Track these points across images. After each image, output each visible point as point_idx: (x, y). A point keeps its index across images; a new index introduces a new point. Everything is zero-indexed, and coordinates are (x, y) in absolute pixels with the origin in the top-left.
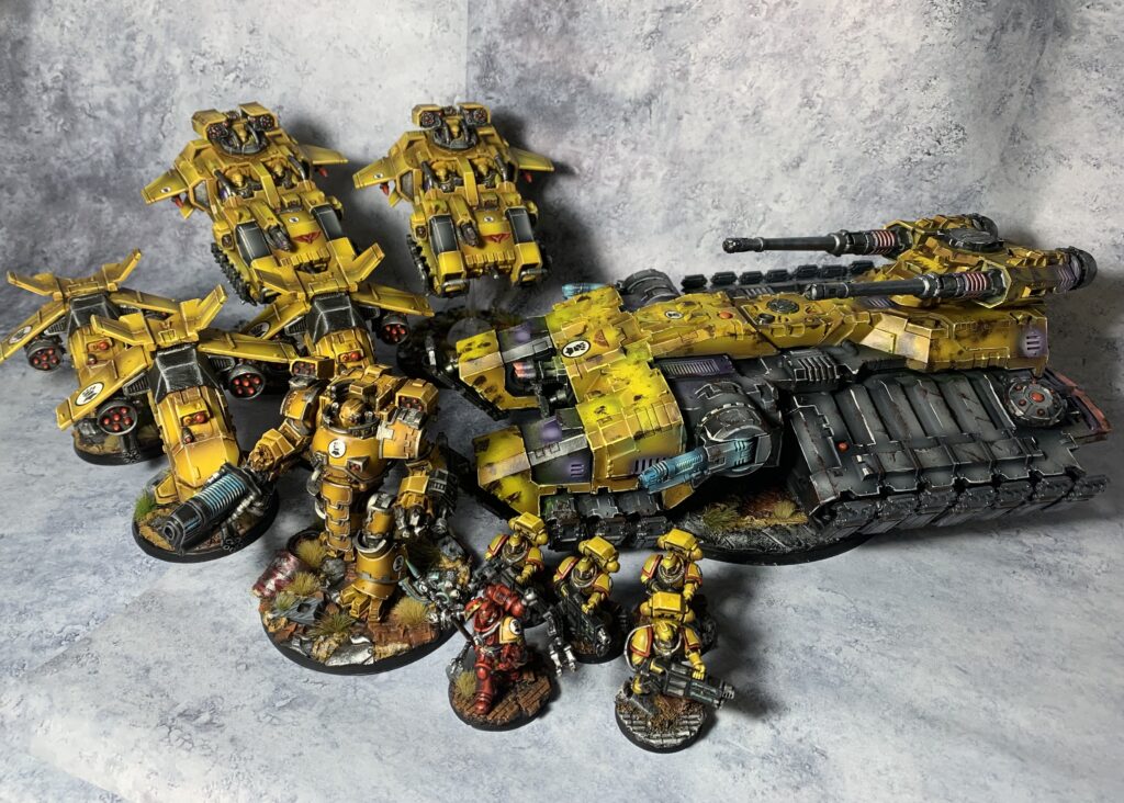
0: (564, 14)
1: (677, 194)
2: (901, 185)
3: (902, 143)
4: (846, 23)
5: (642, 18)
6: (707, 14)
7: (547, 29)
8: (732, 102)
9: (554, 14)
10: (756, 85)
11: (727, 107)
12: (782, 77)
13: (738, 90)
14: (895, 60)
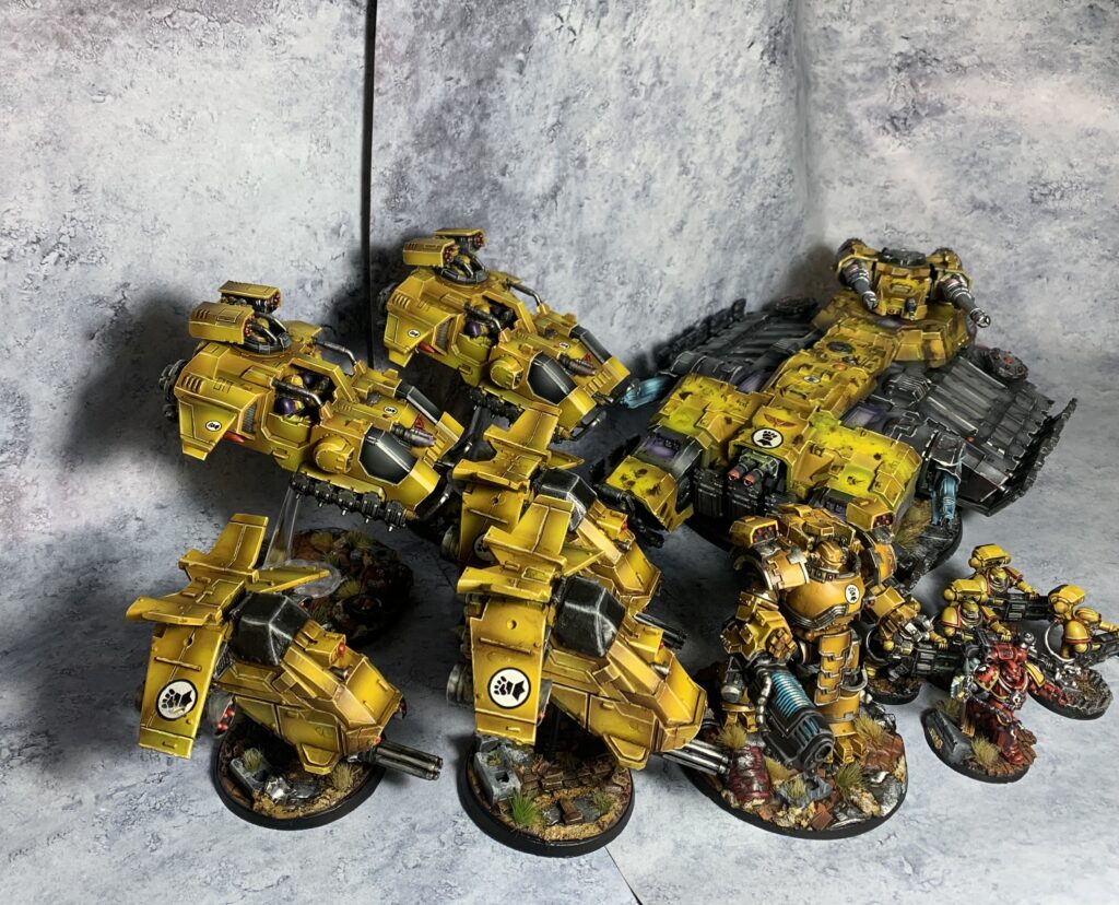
0: (476, 116)
1: (587, 279)
2: (759, 227)
3: (756, 192)
4: (707, 96)
5: (546, 112)
6: (597, 101)
7: (459, 134)
8: (624, 181)
9: (466, 117)
10: (643, 161)
11: (621, 188)
12: (662, 150)
13: (628, 169)
14: (746, 122)
